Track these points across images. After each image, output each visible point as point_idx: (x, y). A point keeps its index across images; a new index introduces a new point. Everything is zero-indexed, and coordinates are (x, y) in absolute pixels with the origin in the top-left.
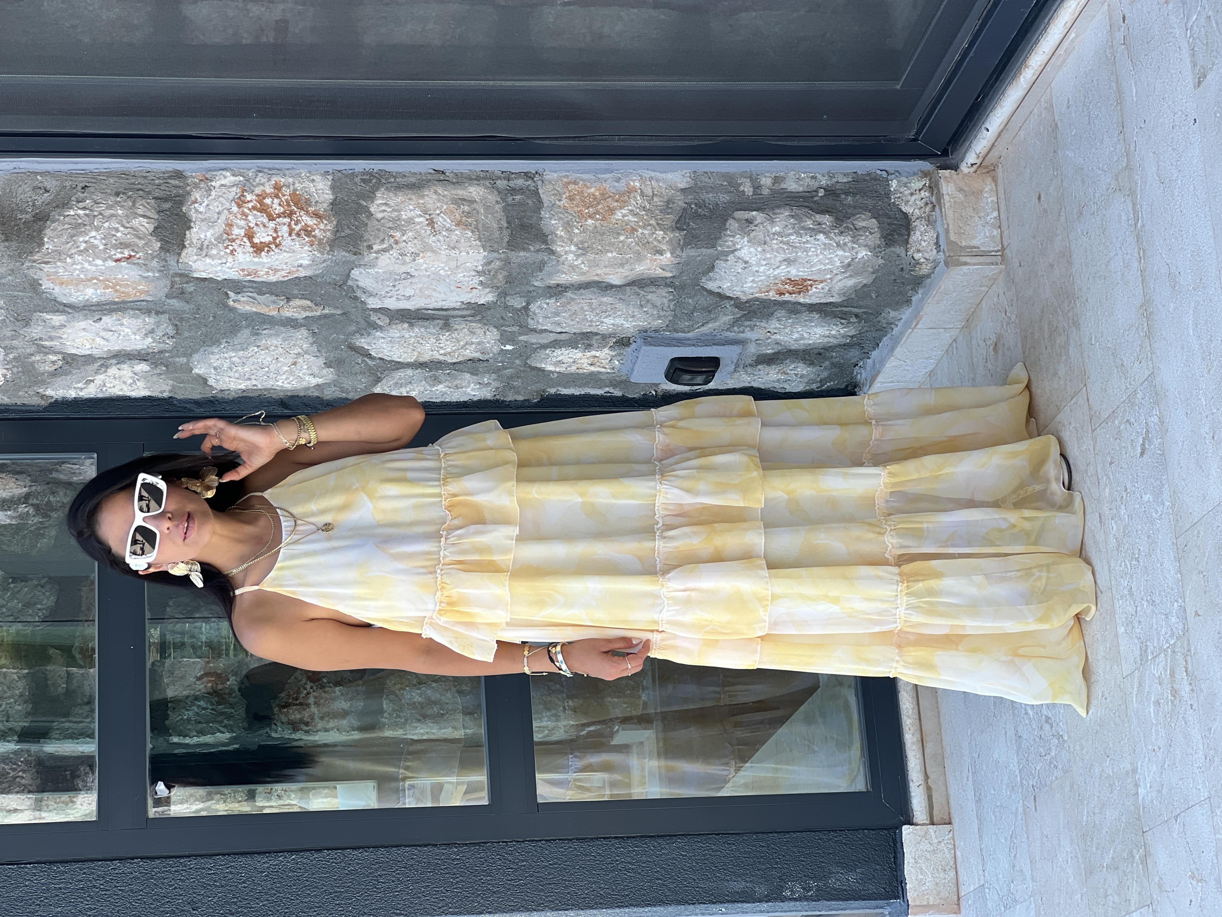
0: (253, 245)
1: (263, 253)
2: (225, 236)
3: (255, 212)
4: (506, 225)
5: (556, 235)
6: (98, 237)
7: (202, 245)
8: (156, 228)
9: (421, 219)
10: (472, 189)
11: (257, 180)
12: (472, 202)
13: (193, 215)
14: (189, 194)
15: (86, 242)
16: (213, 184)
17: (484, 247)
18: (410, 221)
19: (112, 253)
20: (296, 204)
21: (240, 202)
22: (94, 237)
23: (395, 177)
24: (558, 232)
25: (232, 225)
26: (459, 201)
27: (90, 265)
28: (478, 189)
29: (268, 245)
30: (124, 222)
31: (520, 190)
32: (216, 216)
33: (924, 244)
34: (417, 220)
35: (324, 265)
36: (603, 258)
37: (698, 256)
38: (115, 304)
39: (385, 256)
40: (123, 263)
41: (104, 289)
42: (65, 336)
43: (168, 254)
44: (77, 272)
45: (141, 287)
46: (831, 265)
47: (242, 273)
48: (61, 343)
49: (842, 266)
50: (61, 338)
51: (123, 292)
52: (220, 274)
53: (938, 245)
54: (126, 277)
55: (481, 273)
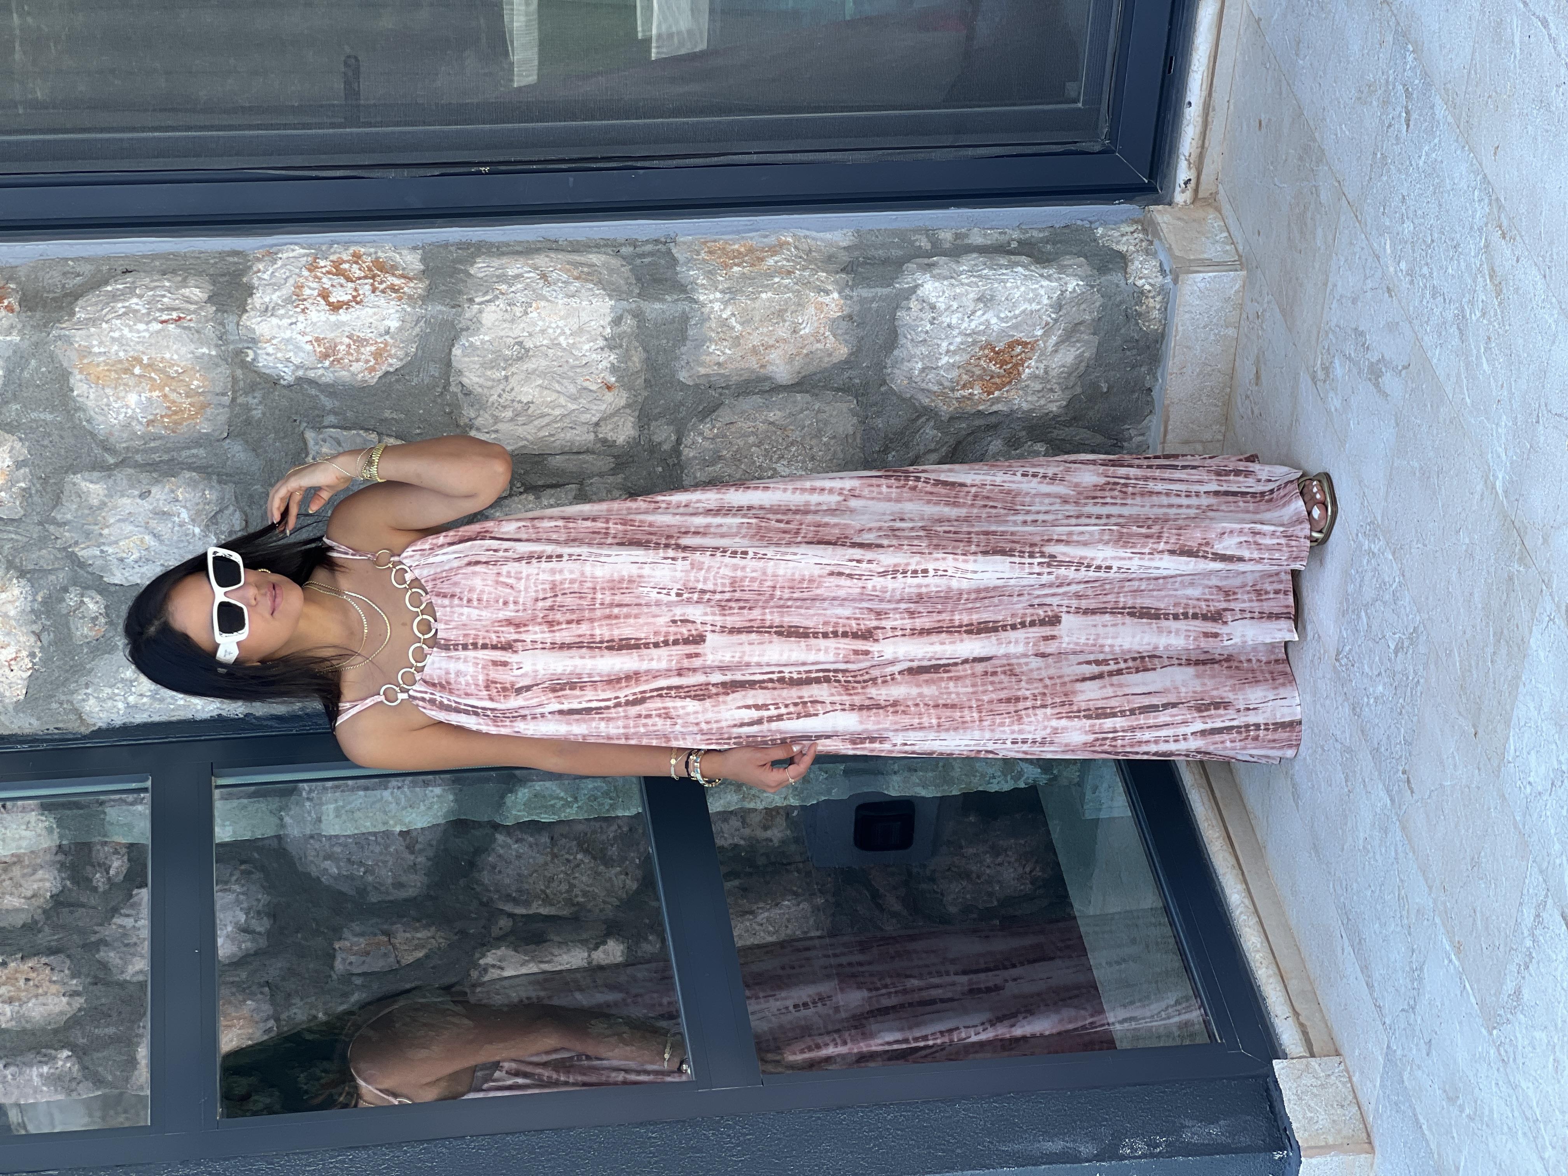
0: (329, 304)
1: (341, 311)
2: (294, 297)
3: (330, 276)
4: (634, 281)
5: (697, 284)
6: (140, 303)
7: (267, 307)
8: (210, 297)
9: (531, 275)
10: (591, 256)
11: (332, 250)
12: (592, 265)
13: (256, 282)
14: (250, 267)
15: (125, 307)
16: (279, 256)
17: (610, 296)
18: (518, 276)
19: (158, 315)
20: (379, 269)
21: (312, 268)
22: (137, 304)
23: (498, 247)
24: (699, 281)
25: (302, 287)
26: (576, 264)
27: (131, 332)
28: (599, 256)
29: (347, 303)
30: (172, 290)
31: (651, 254)
32: (283, 282)
33: (1146, 272)
34: (526, 275)
35: (418, 329)
36: (758, 304)
37: (873, 299)
38: (168, 451)
39: (492, 307)
40: (171, 327)
41: (150, 391)
42: (106, 532)
43: (225, 315)
44: (116, 348)
45: (195, 383)
46: (1039, 303)
47: (318, 350)
48: (102, 551)
49: (1051, 306)
50: (101, 535)
51: (174, 402)
52: (291, 354)
53: (1163, 271)
54: (175, 357)
55: (612, 344)
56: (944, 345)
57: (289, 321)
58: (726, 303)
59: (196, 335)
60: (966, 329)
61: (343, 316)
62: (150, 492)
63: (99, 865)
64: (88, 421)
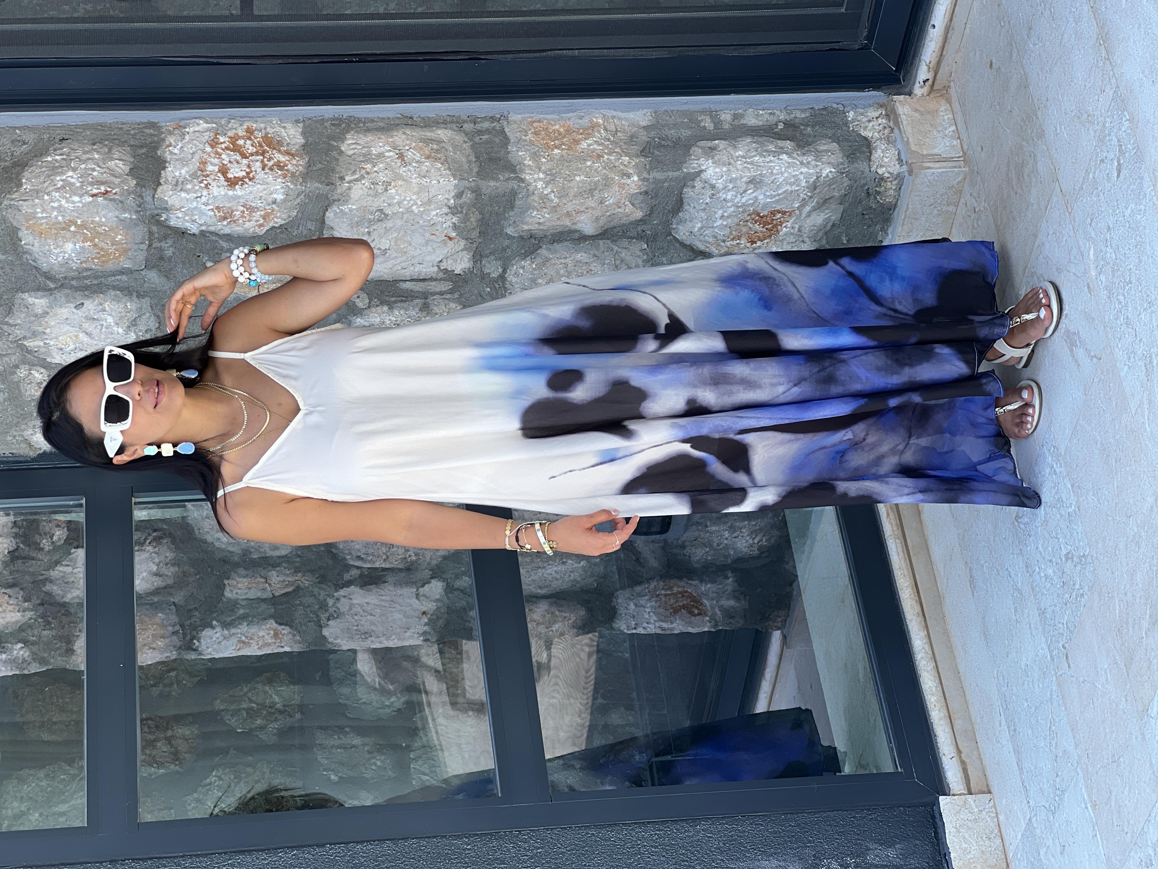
0: (227, 180)
1: (237, 186)
2: (199, 173)
3: (228, 152)
4: (474, 159)
5: (524, 165)
6: (75, 176)
7: (177, 182)
8: (131, 169)
9: (391, 154)
10: (439, 132)
11: (230, 126)
12: (439, 142)
13: (168, 157)
14: (163, 140)
15: (62, 180)
16: (187, 130)
17: (454, 176)
18: (381, 155)
19: (89, 189)
20: (269, 146)
21: (214, 143)
22: (72, 177)
23: (364, 123)
24: (526, 162)
25: (206, 163)
26: (427, 141)
27: (67, 202)
28: (446, 131)
29: (242, 179)
30: (101, 164)
31: (488, 131)
32: (190, 156)
33: (886, 160)
34: (387, 154)
35: (298, 200)
36: (571, 184)
37: (665, 181)
38: (96, 277)
39: (358, 186)
40: (100, 199)
41: (83, 242)
42: (48, 331)
43: (144, 189)
44: (55, 213)
45: (119, 237)
46: (797, 186)
47: (218, 214)
48: (45, 344)
49: (808, 188)
50: (44, 333)
51: (102, 249)
52: (196, 217)
53: (900, 160)
54: (103, 220)
55: (454, 210)
56: (720, 212)
57: (195, 195)
58: (547, 183)
59: (120, 205)
60: (738, 202)
61: (239, 191)
62: (83, 304)
63: (45, 534)
64: (34, 261)
